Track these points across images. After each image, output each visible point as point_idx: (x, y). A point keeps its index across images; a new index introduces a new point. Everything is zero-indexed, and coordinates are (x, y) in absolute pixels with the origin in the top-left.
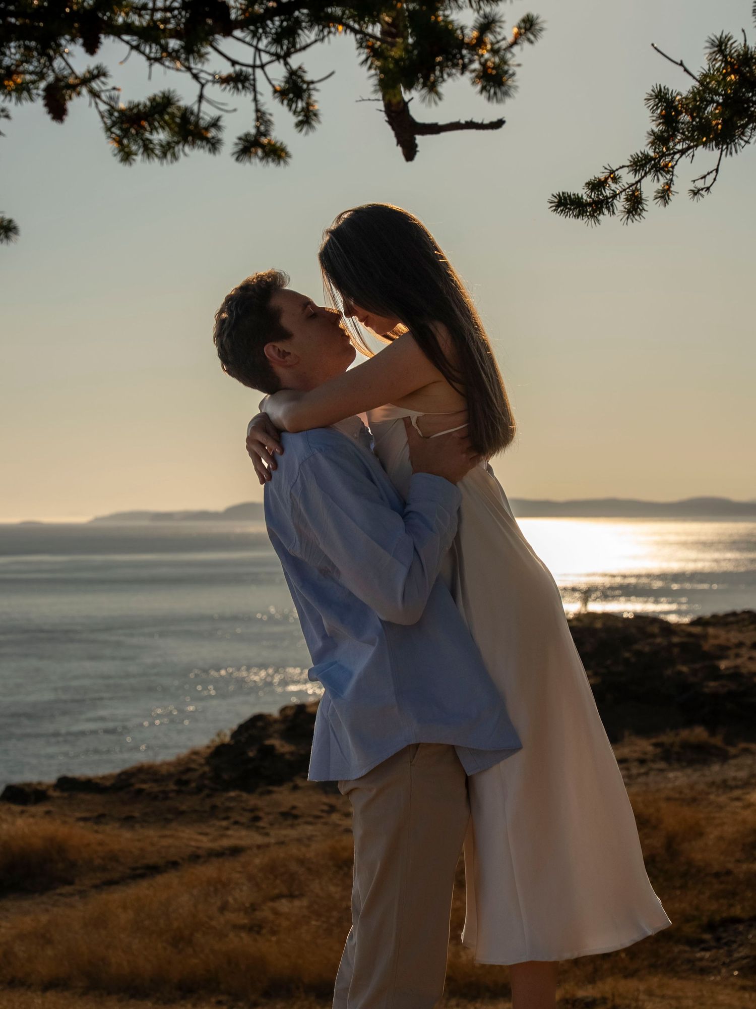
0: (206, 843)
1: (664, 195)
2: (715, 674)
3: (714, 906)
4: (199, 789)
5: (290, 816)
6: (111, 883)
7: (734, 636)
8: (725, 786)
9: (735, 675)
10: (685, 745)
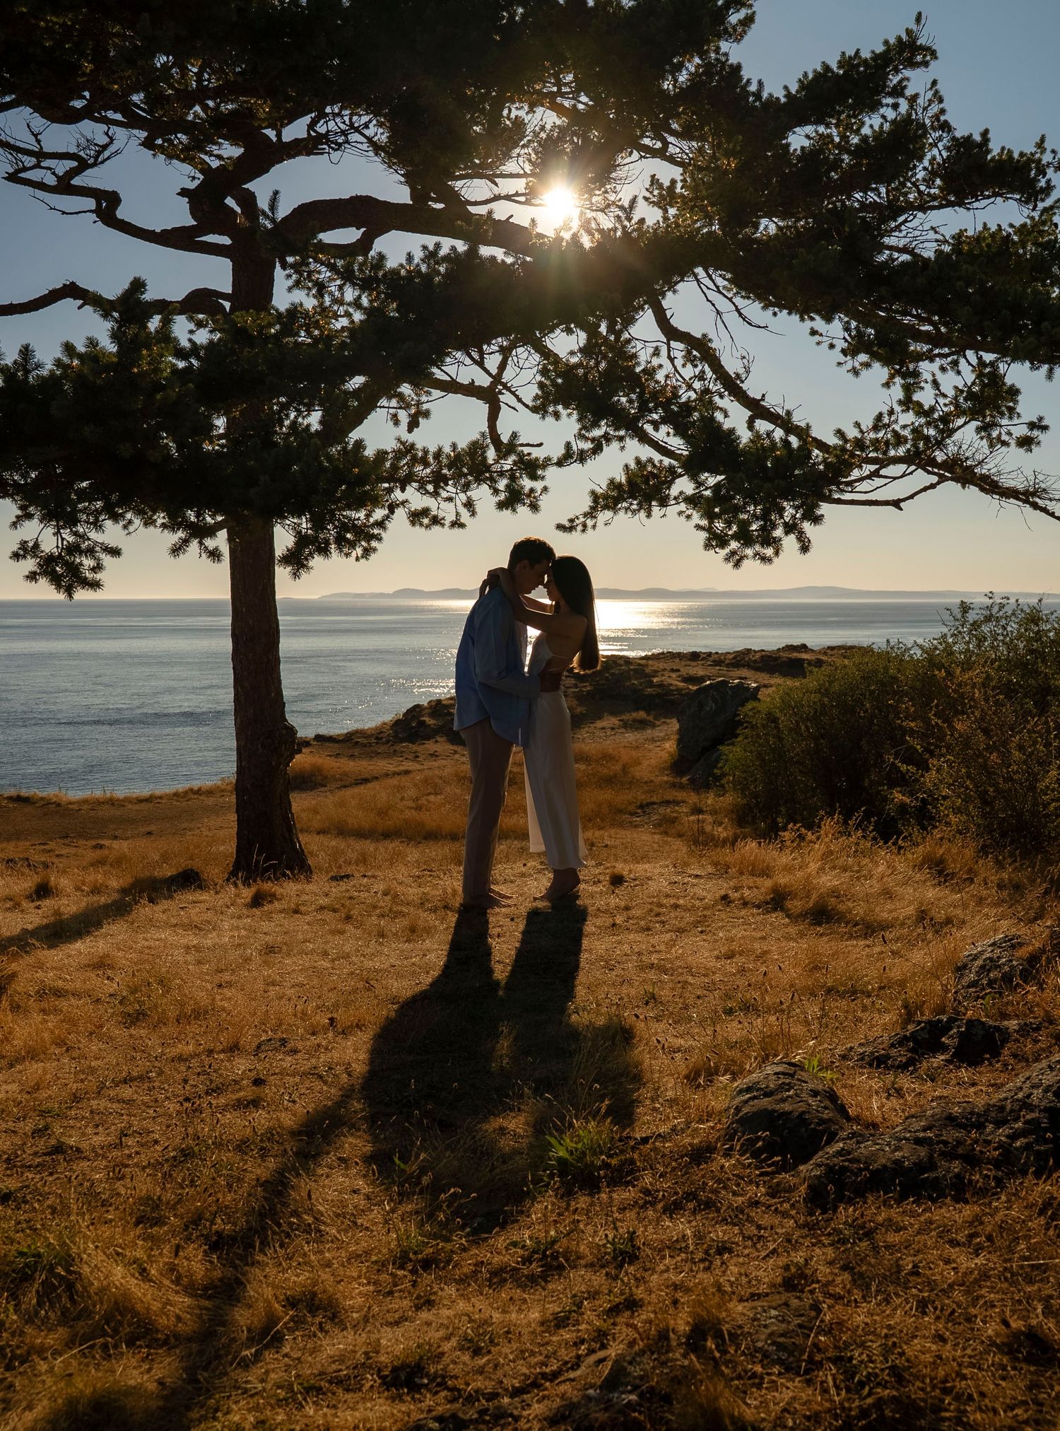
0: (392, 768)
1: (594, 527)
2: (651, 684)
3: (643, 797)
4: (387, 742)
5: (434, 755)
6: (345, 787)
7: (661, 665)
8: (653, 740)
9: (661, 685)
10: (635, 720)
